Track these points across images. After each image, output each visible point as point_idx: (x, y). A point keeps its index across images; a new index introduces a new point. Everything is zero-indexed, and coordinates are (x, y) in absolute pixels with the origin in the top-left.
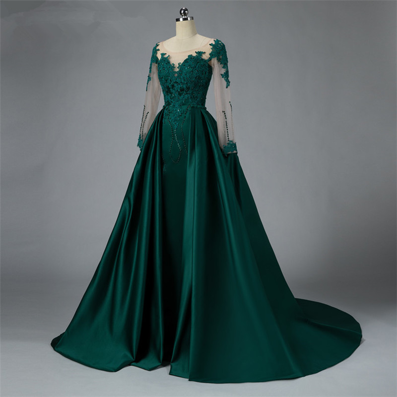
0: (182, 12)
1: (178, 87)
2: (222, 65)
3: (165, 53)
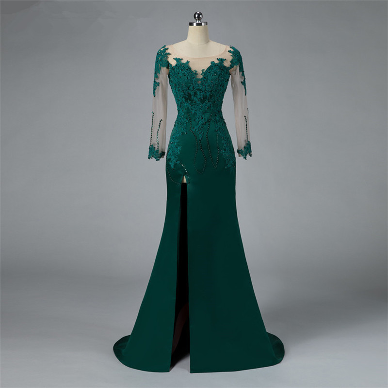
0: (197, 16)
1: (200, 95)
2: (241, 73)
3: (181, 58)
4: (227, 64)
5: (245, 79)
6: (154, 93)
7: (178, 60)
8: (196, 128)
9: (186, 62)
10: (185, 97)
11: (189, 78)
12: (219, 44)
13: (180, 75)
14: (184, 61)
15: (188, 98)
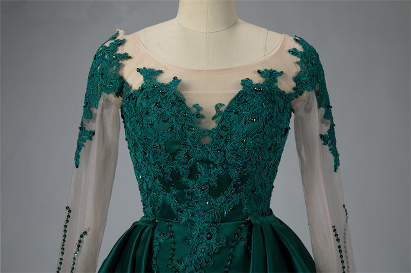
2: (323, 110)
3: (157, 69)
4: (286, 85)
5: (333, 125)
6: (77, 157)
7: (149, 74)
8: (187, 260)
9: (171, 80)
10: (162, 180)
11: (178, 127)
12: (264, 30)
13: (152, 118)
14: (165, 79)
15: (172, 181)
